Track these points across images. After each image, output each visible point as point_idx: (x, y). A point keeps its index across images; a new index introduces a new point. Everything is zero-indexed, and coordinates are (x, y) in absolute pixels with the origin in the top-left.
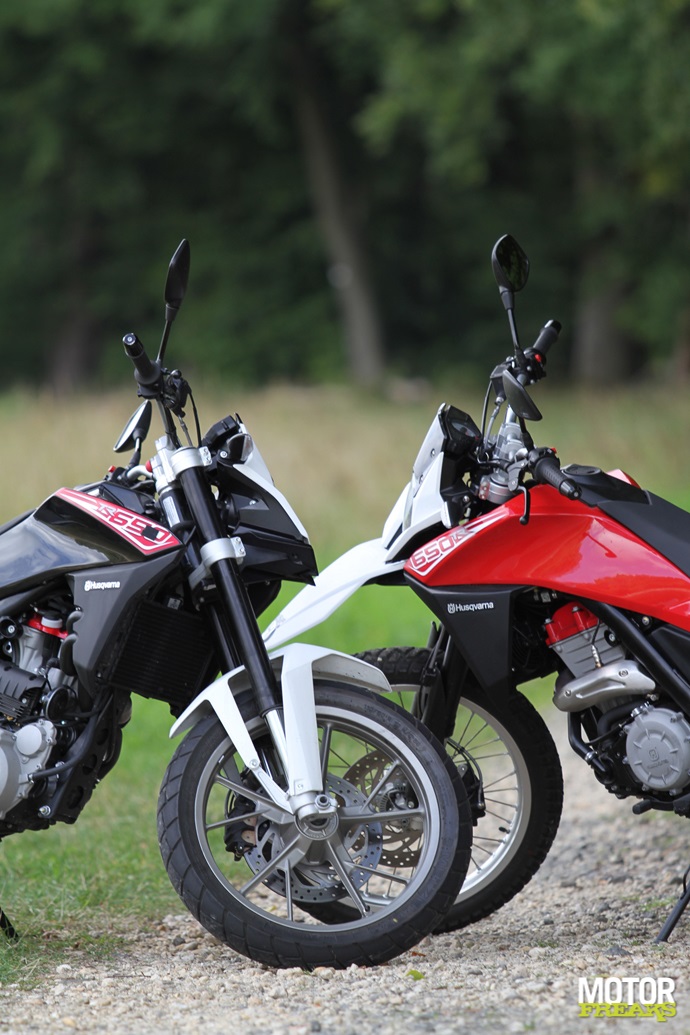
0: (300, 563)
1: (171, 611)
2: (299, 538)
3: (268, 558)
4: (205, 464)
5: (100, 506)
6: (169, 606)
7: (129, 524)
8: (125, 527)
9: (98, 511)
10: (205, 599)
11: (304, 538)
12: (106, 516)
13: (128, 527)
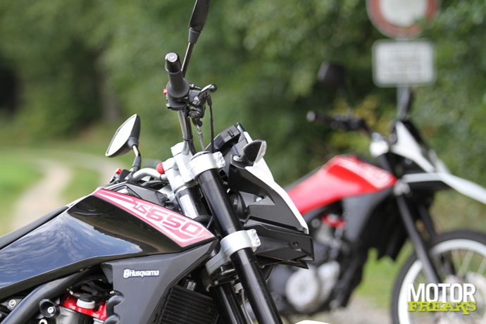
0: (300, 250)
1: (189, 293)
2: (301, 229)
3: (274, 246)
4: (219, 167)
5: (136, 204)
6: (188, 288)
7: (165, 219)
8: (161, 222)
9: (134, 208)
10: (219, 282)
11: (304, 228)
12: (144, 213)
13: (164, 223)
